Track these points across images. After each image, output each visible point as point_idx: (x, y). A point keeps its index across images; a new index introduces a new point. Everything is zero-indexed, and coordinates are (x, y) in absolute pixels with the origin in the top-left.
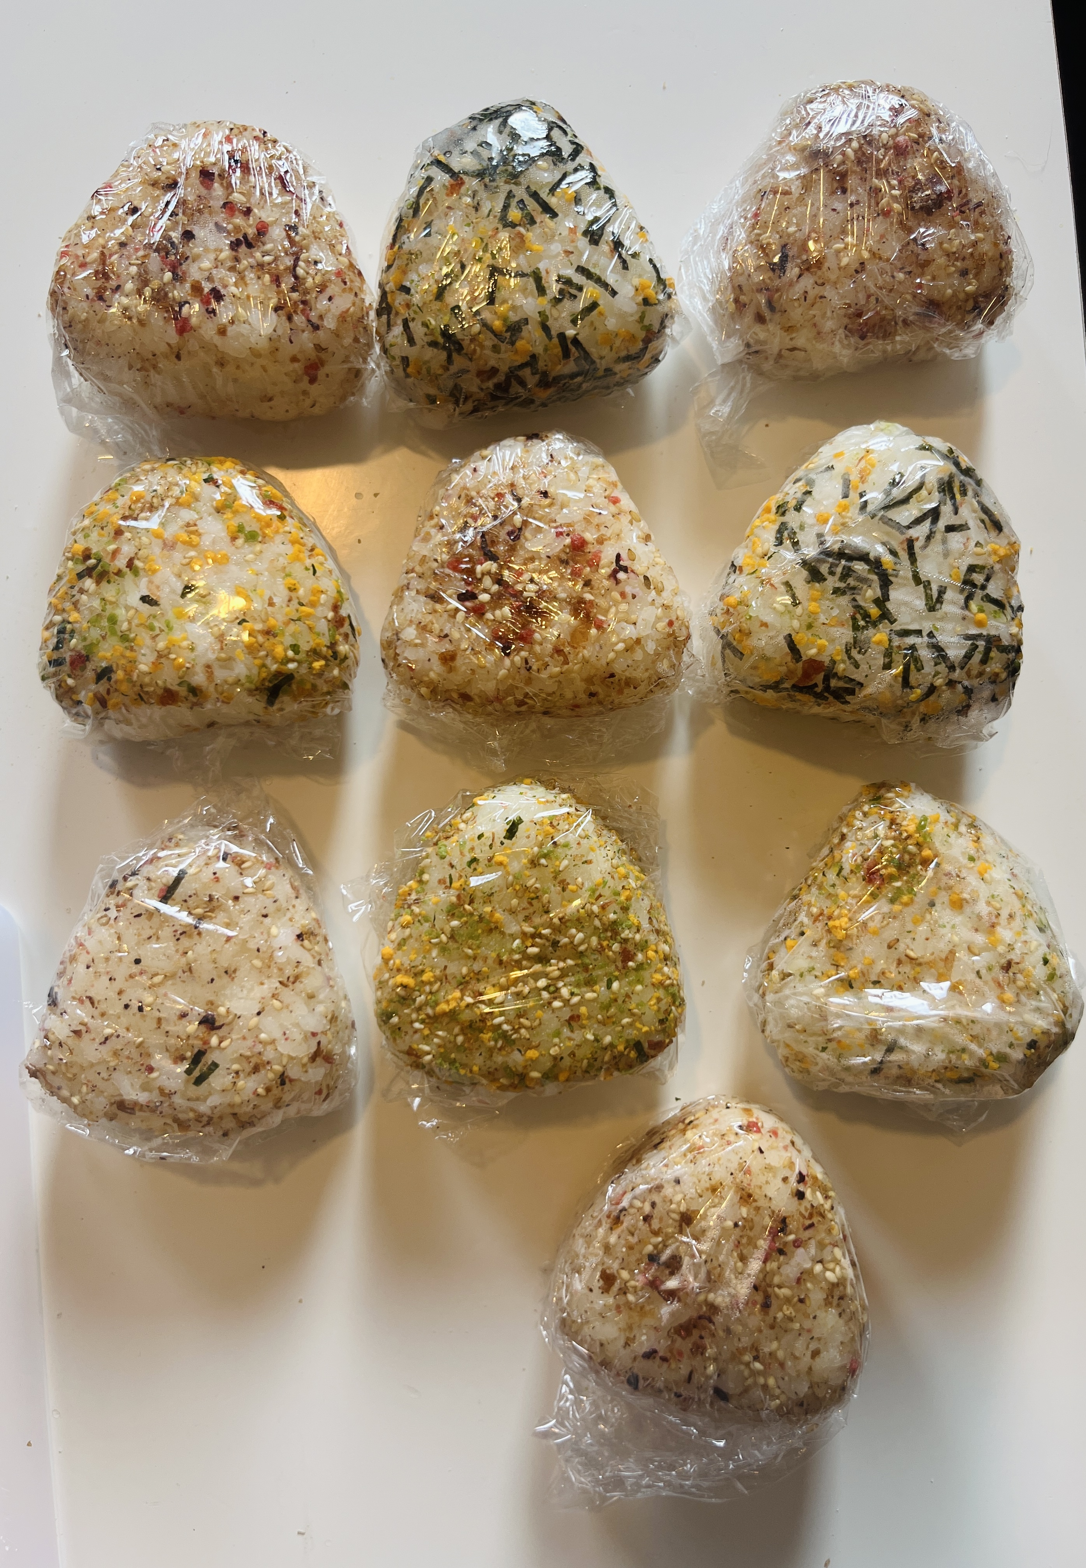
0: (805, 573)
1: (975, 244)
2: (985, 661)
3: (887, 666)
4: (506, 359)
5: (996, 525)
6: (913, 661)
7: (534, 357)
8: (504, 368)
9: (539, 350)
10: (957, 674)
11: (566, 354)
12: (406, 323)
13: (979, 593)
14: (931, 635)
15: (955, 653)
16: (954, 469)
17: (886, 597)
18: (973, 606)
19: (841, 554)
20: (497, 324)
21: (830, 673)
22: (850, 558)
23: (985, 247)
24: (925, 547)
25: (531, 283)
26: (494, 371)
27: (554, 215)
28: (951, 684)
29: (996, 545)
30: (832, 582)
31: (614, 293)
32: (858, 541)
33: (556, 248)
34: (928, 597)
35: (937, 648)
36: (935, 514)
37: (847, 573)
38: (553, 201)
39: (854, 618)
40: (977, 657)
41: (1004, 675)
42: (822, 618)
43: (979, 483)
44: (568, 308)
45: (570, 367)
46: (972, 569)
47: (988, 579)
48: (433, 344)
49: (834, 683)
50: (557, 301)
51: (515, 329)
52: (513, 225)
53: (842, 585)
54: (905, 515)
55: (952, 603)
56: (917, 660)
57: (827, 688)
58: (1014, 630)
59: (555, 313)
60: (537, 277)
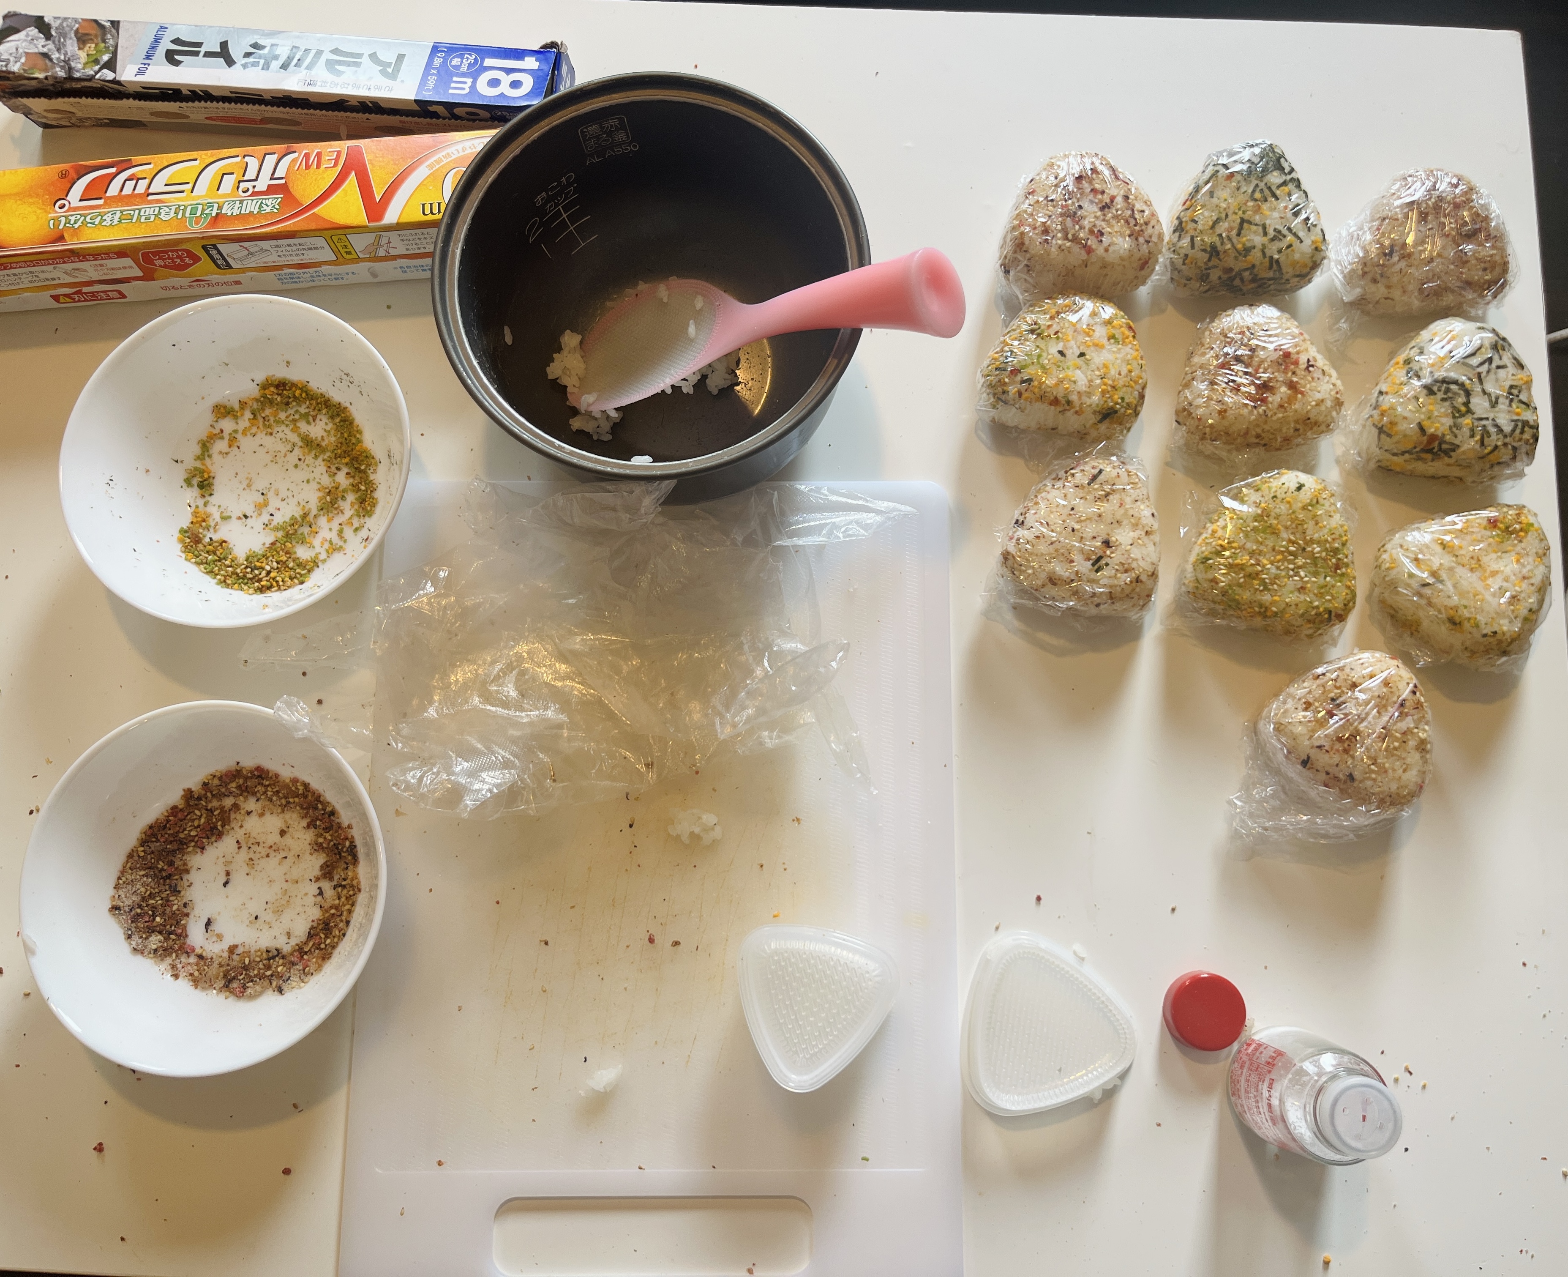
0: (1425, 392)
1: (1491, 256)
2: (1522, 432)
3: (1472, 436)
4: (1238, 266)
5: (1521, 366)
6: (1486, 433)
7: (1254, 266)
8: (1237, 269)
9: (1258, 263)
10: (1508, 440)
11: (1271, 267)
12: (1192, 238)
13: (1516, 400)
14: (1493, 420)
15: (1507, 429)
16: (1497, 338)
17: (1469, 402)
18: (1514, 405)
19: (1444, 381)
20: (1239, 246)
21: (1442, 441)
22: (1449, 383)
23: (1497, 258)
24: (1486, 376)
25: (1260, 229)
26: (1231, 270)
27: (1277, 199)
28: (1505, 445)
29: (1521, 375)
30: (1440, 395)
31: (1301, 242)
32: (1453, 375)
33: (1276, 215)
34: (1491, 401)
35: (1496, 426)
36: (1490, 360)
37: (1448, 390)
38: (1278, 192)
39: (1452, 412)
40: (1518, 431)
41: (1531, 441)
42: (1436, 413)
43: (1510, 345)
44: (1277, 245)
45: (1270, 274)
46: (1511, 387)
47: (1519, 392)
48: (1204, 250)
49: (1444, 446)
50: (1272, 240)
51: (1247, 250)
52: (1256, 200)
53: (1445, 396)
54: (1475, 361)
55: (1503, 405)
56: (1488, 432)
57: (1440, 449)
58: (1535, 418)
59: (1270, 246)
60: (1264, 227)
